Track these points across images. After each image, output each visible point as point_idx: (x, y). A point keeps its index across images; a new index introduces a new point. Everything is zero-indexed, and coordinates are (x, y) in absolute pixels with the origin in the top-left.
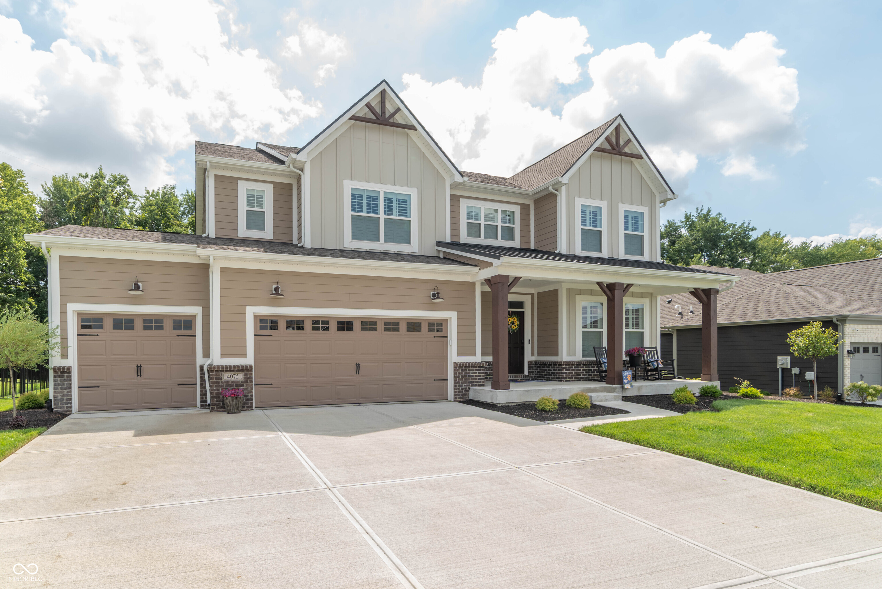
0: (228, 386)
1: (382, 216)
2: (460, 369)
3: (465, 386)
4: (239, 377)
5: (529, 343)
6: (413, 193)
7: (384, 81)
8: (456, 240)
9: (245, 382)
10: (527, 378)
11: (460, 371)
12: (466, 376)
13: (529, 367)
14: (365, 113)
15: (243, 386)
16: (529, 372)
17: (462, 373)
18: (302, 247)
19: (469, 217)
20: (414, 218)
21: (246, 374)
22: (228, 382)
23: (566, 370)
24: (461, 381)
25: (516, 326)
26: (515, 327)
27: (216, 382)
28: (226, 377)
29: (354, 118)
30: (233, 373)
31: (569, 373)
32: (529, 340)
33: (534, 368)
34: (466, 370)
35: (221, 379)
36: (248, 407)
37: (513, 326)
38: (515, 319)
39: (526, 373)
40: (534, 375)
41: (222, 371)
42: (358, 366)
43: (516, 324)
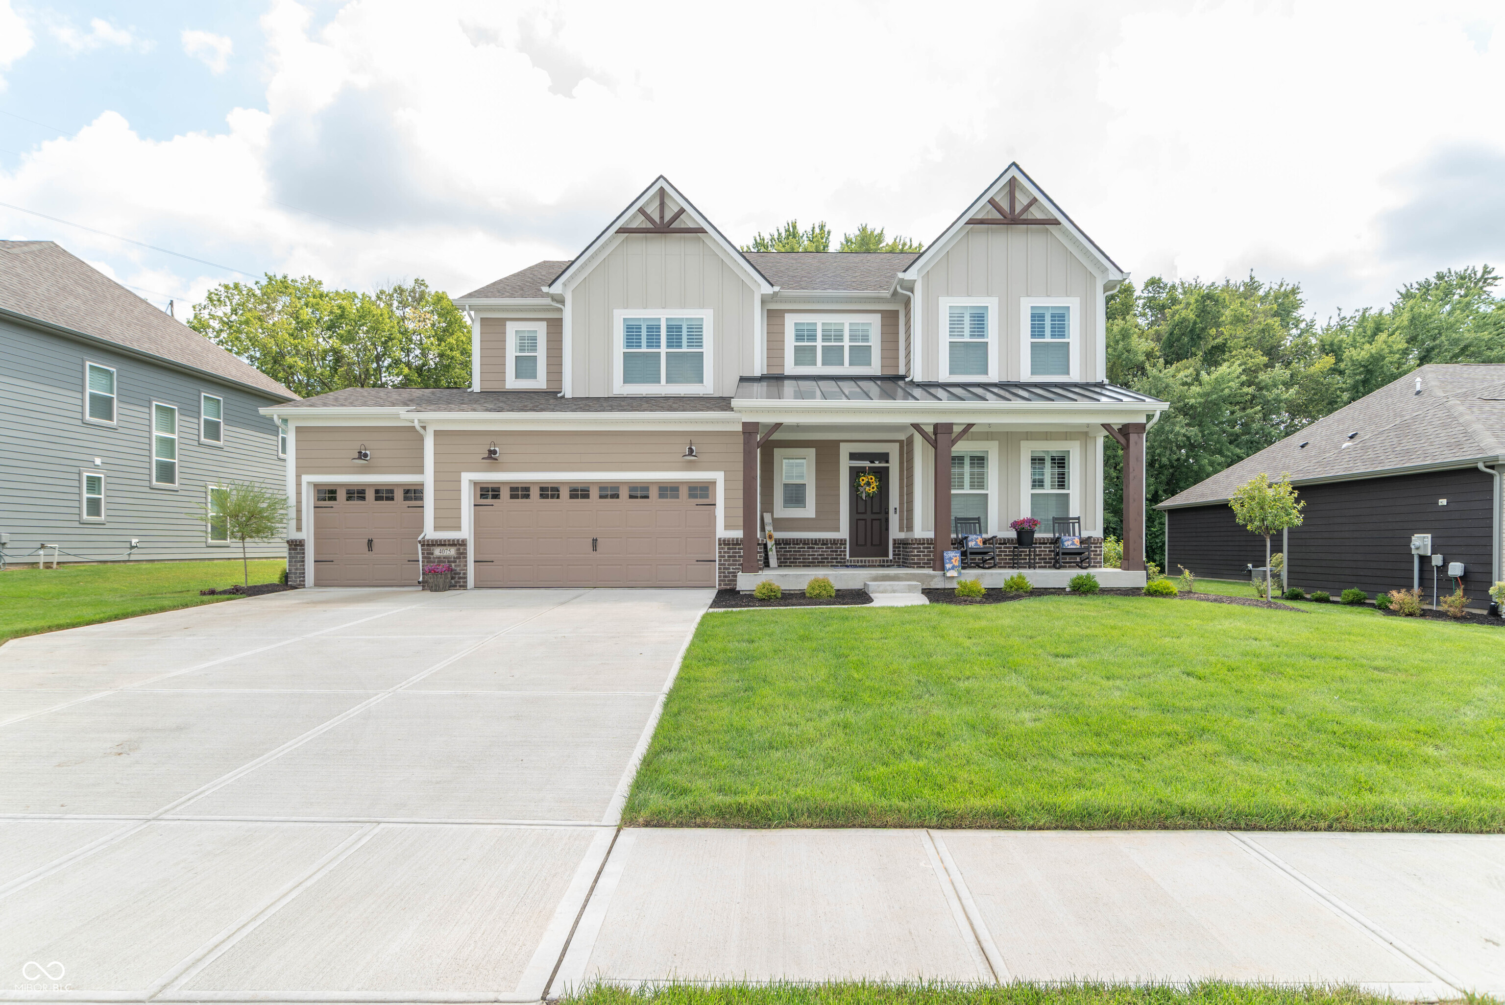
0: (440, 562)
1: (663, 350)
2: (726, 547)
3: (733, 569)
4: (452, 552)
5: (896, 512)
6: (707, 316)
7: (661, 177)
8: (776, 371)
9: (457, 558)
10: (889, 564)
11: (726, 550)
12: (735, 557)
13: (894, 547)
14: (640, 222)
15: (455, 562)
16: (894, 555)
17: (729, 553)
18: (563, 397)
19: (799, 337)
20: (708, 349)
21: (459, 549)
22: (439, 558)
23: (917, 552)
24: (727, 563)
25: (873, 488)
26: (872, 490)
27: (428, 557)
28: (437, 552)
29: (622, 231)
30: (445, 548)
31: (924, 556)
32: (896, 509)
33: (901, 549)
34: (736, 549)
35: (432, 554)
36: (460, 586)
37: (867, 488)
38: (872, 479)
39: (891, 557)
40: (901, 560)
41: (433, 545)
42: (595, 541)
43: (874, 485)
